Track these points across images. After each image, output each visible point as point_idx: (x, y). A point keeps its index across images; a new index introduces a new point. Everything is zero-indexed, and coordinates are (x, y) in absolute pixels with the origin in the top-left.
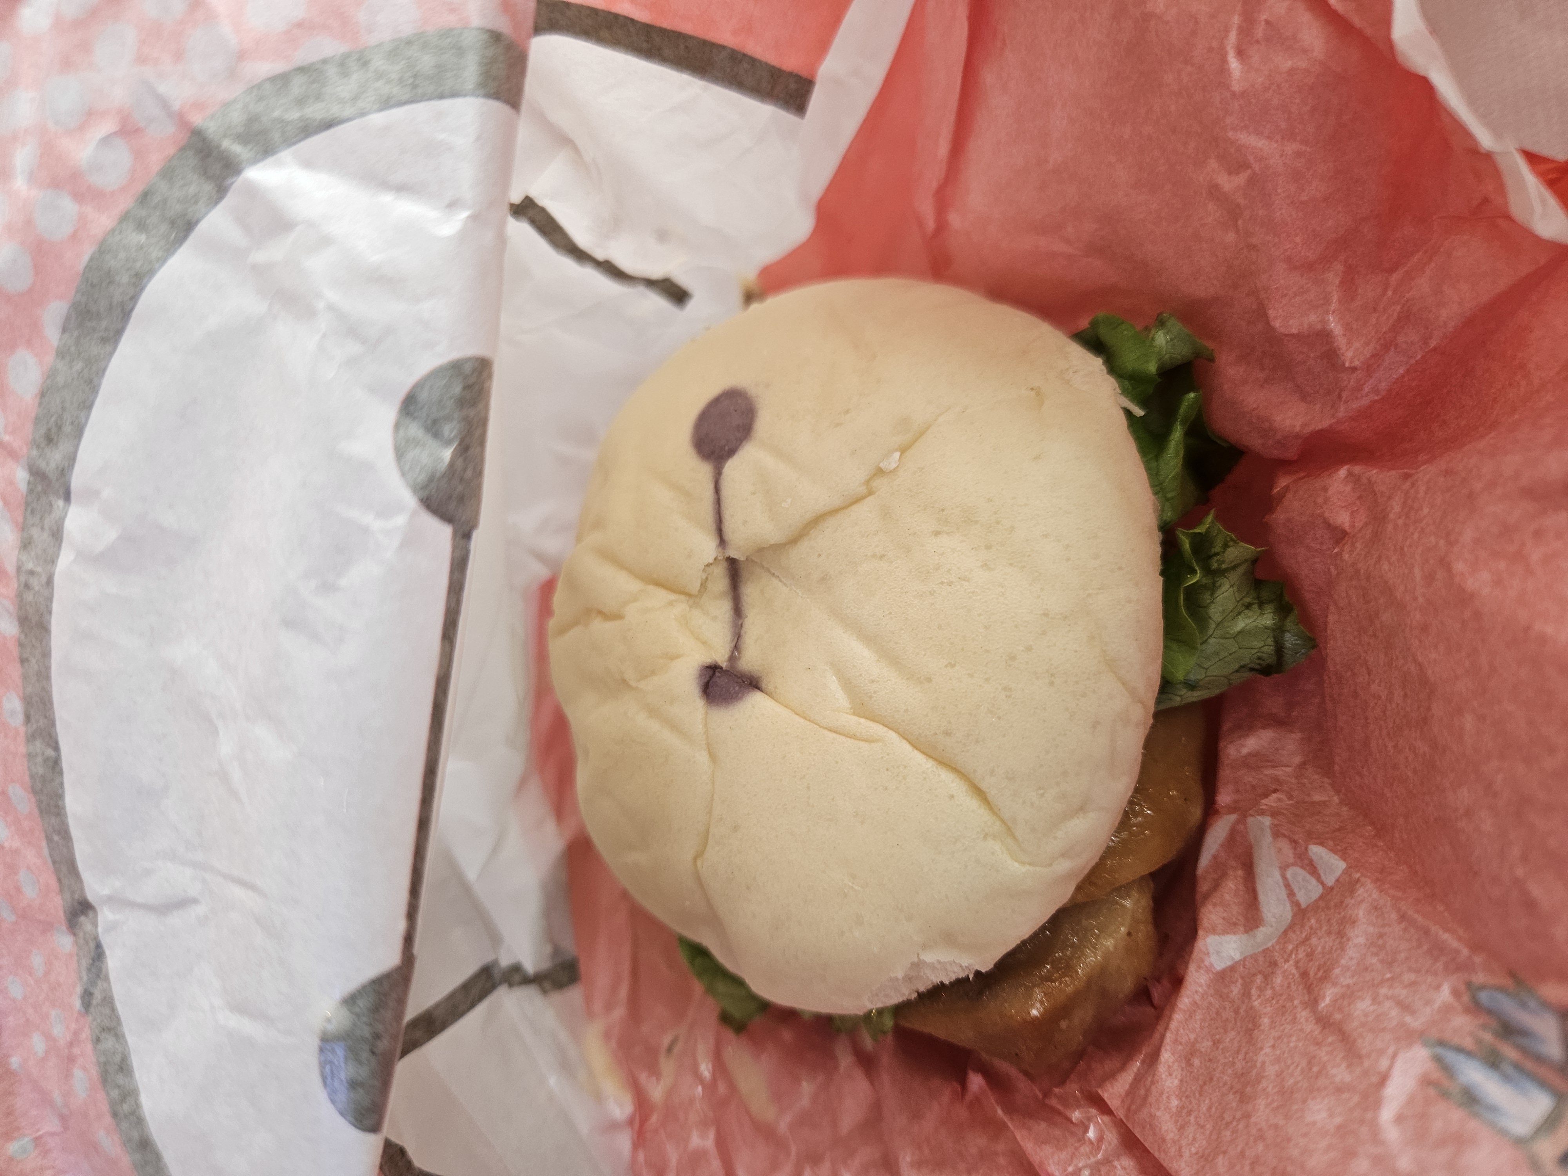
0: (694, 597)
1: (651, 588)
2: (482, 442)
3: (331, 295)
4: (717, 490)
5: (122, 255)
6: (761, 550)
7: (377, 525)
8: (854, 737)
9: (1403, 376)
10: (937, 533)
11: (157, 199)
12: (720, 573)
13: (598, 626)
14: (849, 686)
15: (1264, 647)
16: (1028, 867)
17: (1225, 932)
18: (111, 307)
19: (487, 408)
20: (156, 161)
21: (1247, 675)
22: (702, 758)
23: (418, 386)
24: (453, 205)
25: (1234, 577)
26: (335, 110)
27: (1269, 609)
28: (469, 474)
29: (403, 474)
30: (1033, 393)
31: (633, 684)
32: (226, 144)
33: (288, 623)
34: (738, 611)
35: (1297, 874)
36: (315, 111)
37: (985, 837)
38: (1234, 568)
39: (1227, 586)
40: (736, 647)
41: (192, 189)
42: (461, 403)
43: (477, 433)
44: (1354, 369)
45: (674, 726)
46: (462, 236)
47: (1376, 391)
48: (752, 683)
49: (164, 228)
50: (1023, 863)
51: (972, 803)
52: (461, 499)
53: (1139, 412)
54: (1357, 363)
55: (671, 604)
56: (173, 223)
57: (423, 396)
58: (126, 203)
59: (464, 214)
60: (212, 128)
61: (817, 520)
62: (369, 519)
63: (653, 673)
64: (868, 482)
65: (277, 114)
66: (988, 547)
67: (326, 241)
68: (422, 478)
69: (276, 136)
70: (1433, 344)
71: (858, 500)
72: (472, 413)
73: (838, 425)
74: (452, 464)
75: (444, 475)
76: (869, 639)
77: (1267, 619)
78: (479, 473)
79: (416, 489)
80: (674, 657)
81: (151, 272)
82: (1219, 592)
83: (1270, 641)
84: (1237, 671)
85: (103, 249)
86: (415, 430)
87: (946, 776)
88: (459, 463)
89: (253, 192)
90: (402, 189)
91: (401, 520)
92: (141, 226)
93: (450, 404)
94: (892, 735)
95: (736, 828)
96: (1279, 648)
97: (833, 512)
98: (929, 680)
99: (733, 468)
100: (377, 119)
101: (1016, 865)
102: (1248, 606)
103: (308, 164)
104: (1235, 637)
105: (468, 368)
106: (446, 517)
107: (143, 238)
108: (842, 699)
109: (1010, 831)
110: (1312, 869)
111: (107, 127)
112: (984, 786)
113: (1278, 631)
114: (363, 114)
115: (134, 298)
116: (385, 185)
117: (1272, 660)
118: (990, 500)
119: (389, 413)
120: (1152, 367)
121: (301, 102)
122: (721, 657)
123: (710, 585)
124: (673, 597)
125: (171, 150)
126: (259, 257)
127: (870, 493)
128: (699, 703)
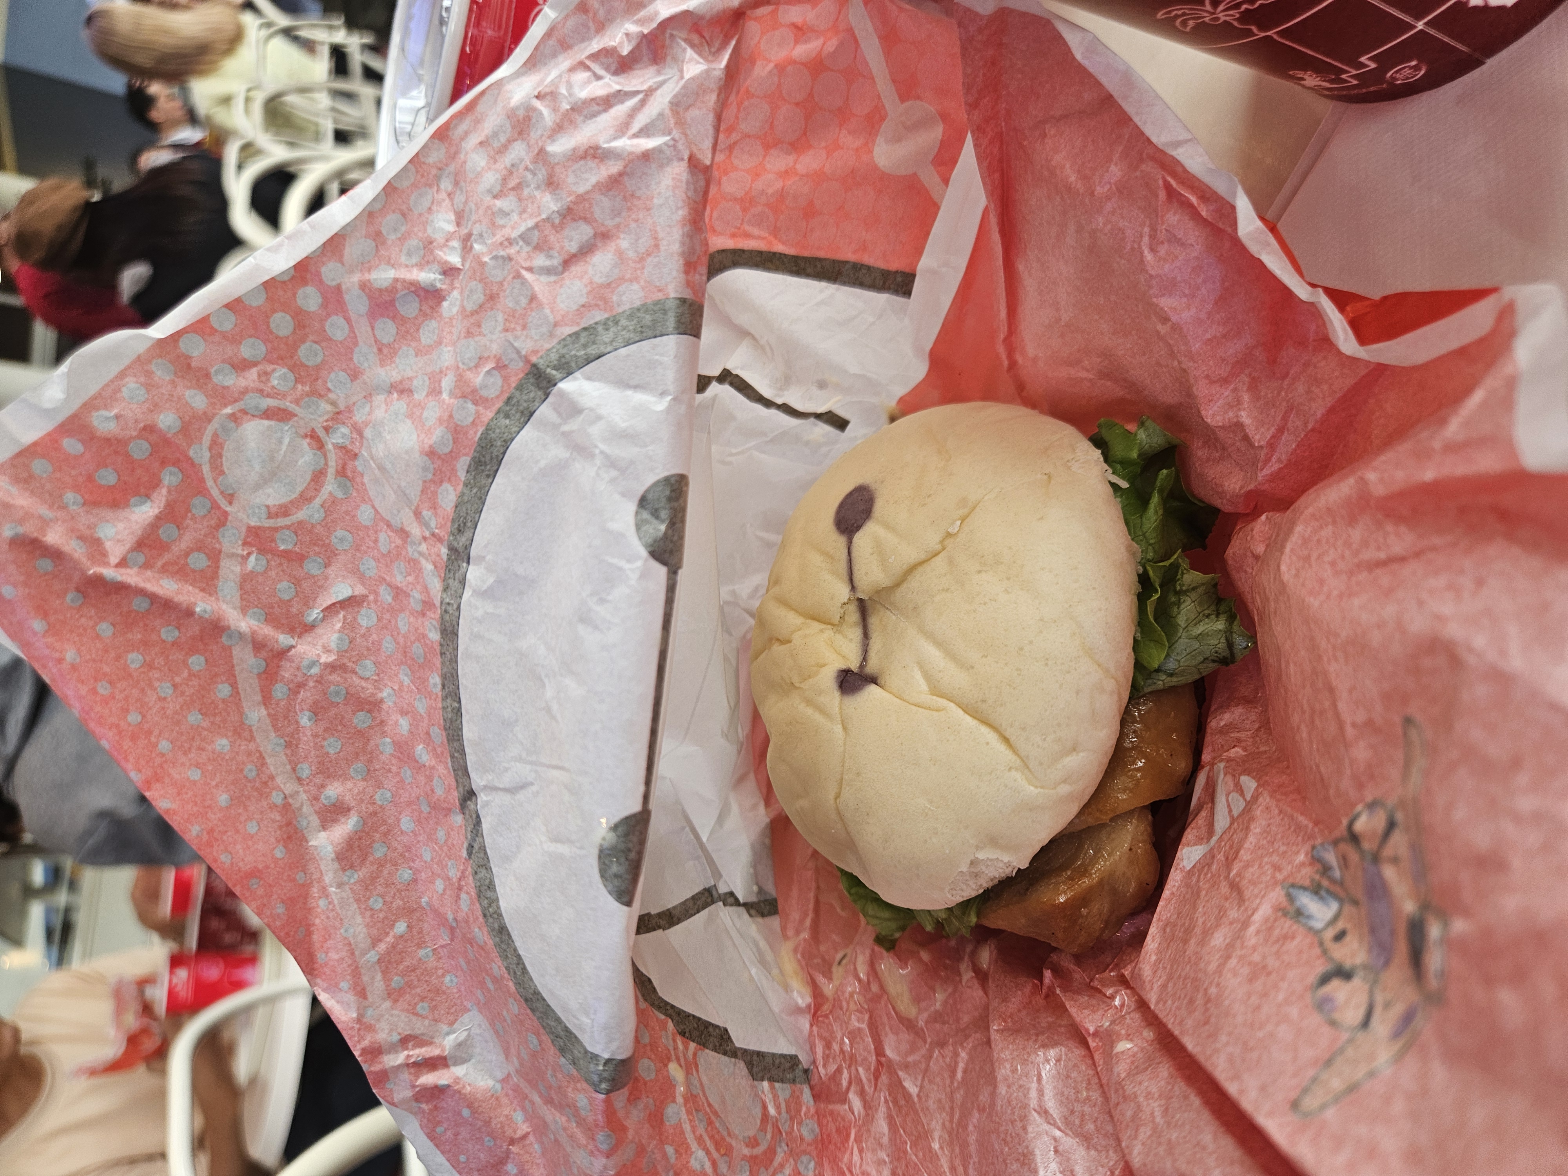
0: (837, 625)
1: (809, 621)
2: (683, 521)
3: (602, 446)
4: (849, 553)
5: (498, 431)
6: (878, 592)
7: (627, 566)
8: (929, 709)
9: (1295, 450)
10: (979, 572)
11: (515, 400)
12: (853, 608)
13: (777, 648)
14: (928, 677)
15: (1218, 644)
16: (1039, 790)
17: (1195, 844)
18: (492, 458)
19: (685, 502)
20: (514, 382)
21: (1213, 666)
22: (838, 729)
23: (647, 491)
24: (663, 394)
25: (1194, 595)
26: (603, 349)
27: (1223, 618)
28: (675, 538)
29: (640, 539)
30: (1046, 477)
31: (797, 685)
32: (549, 370)
33: (582, 620)
34: (866, 635)
35: (1234, 796)
36: (592, 350)
37: (1010, 769)
38: (1194, 589)
39: (1189, 601)
40: (865, 659)
41: (532, 395)
42: (670, 499)
43: (680, 515)
44: (1261, 447)
45: (821, 710)
46: (669, 409)
47: (1279, 460)
48: (873, 680)
49: (518, 415)
50: (1036, 787)
51: (1001, 747)
52: (671, 552)
53: (1124, 485)
54: (1262, 443)
55: (822, 631)
56: (522, 412)
57: (650, 496)
58: (499, 404)
59: (670, 398)
60: (542, 363)
61: (911, 569)
62: (622, 564)
63: (809, 677)
64: (942, 542)
65: (573, 352)
66: (1008, 579)
67: (599, 418)
68: (650, 541)
69: (573, 364)
70: (1310, 426)
71: (936, 554)
72: (676, 504)
73: (924, 505)
74: (666, 533)
75: (661, 539)
76: (939, 644)
77: (1220, 625)
78: (681, 538)
79: (646, 546)
80: (824, 665)
81: (512, 439)
82: (1182, 606)
83: (1223, 640)
84: (1203, 662)
85: (488, 429)
86: (646, 515)
87: (984, 730)
88: (670, 532)
89: (562, 394)
90: (636, 387)
91: (639, 563)
92: (507, 416)
93: (664, 500)
94: (952, 705)
95: (858, 774)
96: (1230, 645)
97: (921, 563)
98: (972, 667)
99: (862, 539)
100: (623, 351)
101: (1032, 788)
102: (1208, 616)
103: (589, 378)
104: (1196, 638)
105: (673, 480)
106: (664, 563)
107: (507, 421)
108: (923, 686)
109: (1026, 766)
110: (1241, 792)
111: (490, 365)
112: (1007, 735)
113: (1228, 633)
114: (616, 350)
115: (504, 453)
116: (628, 386)
117: (1226, 653)
118: (1010, 548)
119: (631, 507)
120: (1134, 455)
121: (585, 346)
122: (854, 666)
123: (846, 618)
124: (823, 626)
125: (521, 375)
126: (566, 428)
127: (944, 549)
128: (837, 694)
